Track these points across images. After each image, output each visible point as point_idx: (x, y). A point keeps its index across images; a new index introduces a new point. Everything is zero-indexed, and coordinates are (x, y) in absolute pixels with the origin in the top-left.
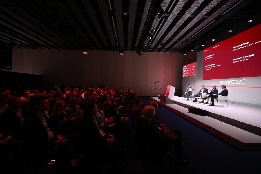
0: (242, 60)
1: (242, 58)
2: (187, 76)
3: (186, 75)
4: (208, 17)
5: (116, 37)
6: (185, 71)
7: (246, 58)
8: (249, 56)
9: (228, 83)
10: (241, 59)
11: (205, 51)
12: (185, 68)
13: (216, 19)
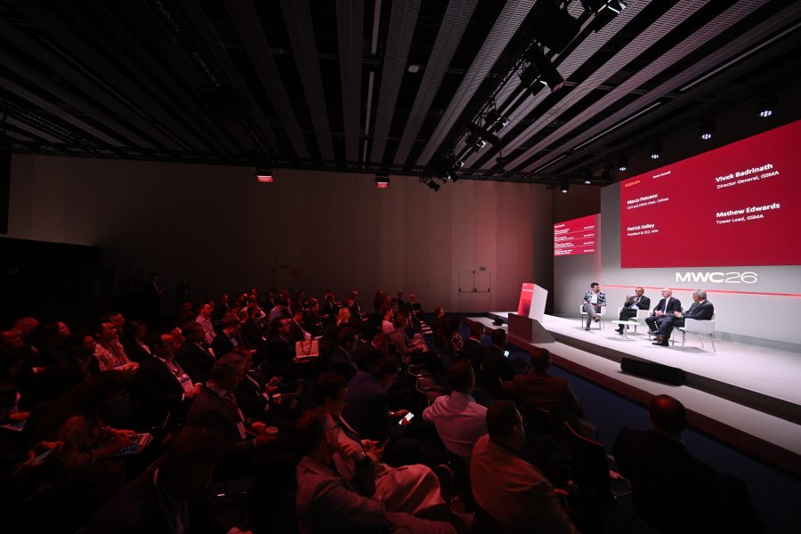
0: (743, 219)
1: (742, 212)
2: (568, 252)
3: (563, 249)
4: (645, 93)
5: (367, 133)
6: (563, 239)
7: (756, 212)
8: (765, 208)
9: (700, 278)
10: (739, 216)
11: (627, 185)
12: (560, 232)
13: (664, 100)
